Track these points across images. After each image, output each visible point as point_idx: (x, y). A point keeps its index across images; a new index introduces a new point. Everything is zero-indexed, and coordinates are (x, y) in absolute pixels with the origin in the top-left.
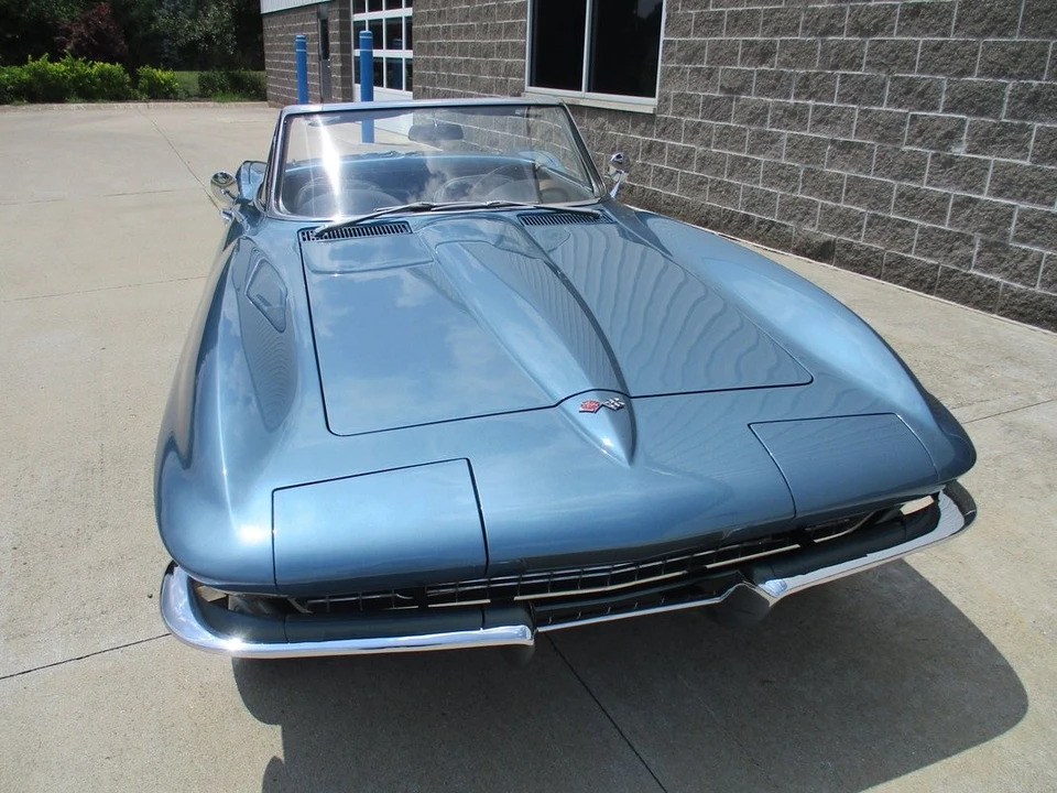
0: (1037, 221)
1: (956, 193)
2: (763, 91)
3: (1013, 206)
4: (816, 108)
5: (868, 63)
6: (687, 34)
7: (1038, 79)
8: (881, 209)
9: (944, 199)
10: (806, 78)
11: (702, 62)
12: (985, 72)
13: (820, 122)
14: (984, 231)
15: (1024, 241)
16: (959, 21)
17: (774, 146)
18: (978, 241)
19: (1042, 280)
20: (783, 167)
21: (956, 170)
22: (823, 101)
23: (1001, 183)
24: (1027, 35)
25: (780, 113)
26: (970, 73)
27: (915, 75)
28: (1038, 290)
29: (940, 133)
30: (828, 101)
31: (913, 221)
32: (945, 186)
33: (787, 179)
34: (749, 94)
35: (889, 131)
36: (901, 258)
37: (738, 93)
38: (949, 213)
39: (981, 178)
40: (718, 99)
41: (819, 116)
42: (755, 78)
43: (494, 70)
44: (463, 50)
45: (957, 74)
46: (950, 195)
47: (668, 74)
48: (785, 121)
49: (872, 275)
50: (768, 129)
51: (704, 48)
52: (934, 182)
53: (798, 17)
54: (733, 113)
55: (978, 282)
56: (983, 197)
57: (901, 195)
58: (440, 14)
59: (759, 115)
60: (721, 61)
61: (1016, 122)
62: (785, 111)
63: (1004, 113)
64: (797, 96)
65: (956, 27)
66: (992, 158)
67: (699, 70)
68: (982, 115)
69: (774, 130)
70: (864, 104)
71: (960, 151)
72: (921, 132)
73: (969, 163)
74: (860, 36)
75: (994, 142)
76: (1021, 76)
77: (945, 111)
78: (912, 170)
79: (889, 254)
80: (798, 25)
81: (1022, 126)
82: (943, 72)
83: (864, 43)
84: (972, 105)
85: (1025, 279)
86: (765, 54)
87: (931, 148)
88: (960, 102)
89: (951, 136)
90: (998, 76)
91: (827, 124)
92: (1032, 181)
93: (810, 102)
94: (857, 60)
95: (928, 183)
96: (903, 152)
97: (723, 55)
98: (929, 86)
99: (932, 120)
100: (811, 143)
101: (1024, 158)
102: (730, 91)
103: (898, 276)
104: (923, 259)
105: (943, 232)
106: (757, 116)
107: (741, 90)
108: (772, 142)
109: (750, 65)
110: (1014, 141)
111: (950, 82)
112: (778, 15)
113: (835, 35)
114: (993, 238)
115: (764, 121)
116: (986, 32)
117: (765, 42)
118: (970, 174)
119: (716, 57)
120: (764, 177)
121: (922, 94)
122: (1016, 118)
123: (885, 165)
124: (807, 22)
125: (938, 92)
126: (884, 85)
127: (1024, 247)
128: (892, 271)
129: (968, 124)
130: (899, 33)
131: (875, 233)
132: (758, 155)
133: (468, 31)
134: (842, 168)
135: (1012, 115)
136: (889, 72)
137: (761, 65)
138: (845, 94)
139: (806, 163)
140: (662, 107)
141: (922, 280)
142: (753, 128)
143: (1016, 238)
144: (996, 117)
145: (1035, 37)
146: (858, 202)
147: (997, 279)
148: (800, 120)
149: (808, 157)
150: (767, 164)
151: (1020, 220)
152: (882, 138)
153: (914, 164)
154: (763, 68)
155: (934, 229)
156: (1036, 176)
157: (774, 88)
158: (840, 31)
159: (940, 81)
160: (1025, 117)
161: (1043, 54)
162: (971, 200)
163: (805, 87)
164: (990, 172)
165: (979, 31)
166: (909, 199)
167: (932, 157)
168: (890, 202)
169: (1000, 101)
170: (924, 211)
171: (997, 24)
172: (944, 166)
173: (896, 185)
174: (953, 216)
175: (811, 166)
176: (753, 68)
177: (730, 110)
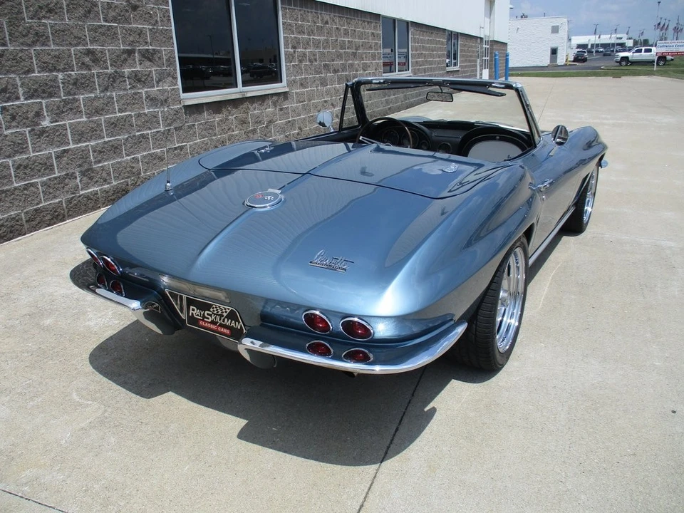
0: (102, 148)
1: (53, 151)
3: (88, 145)
7: (73, 71)
8: (7, 185)
9: (49, 157)
12: (42, 69)
14: (80, 166)
15: (100, 162)
16: (10, 35)
18: (78, 173)
19: (114, 177)
21: (48, 137)
23: (78, 134)
24: (58, 45)
26: (33, 71)
28: (115, 183)
29: (31, 115)
31: (33, 181)
32: (45, 149)
36: (36, 210)
38: (55, 165)
39: (66, 135)
45: (24, 73)
46: (51, 153)
49: (20, 235)
52: (38, 149)
55: (88, 198)
56: (71, 146)
57: (18, 167)
61: (71, 97)
63: (62, 94)
65: (10, 40)
66: (67, 122)
68: (51, 97)
71: (46, 123)
72: (13, 118)
73: (55, 129)
75: (63, 112)
76: (64, 70)
77: (26, 99)
78: (20, 147)
79: (26, 213)
81: (74, 99)
82: (14, 72)
84: (44, 92)
85: (108, 181)
87: (27, 127)
88: (36, 91)
89: (38, 114)
90: (51, 71)
92: (93, 128)
95: (33, 152)
96: (6, 136)
98: (8, 82)
99: (19, 107)
101: (81, 117)
103: (39, 223)
104: (52, 202)
105: (55, 178)
110: (71, 109)
111: (21, 79)
114: (86, 167)
116: (34, 43)
118: (57, 136)
121: (4, 90)
122: (71, 95)
125: (15, 86)
127: (100, 165)
128: (33, 223)
129: (44, 105)
131: (8, 204)
135: (69, 94)
141: (57, 216)
143: (96, 163)
144: (60, 97)
145: (63, 46)
147: (96, 189)
151: (94, 151)
153: (20, 142)
155: (50, 179)
156: (92, 125)
159: (14, 79)
160: (75, 94)
161: (70, 56)
162: (65, 151)
164: (69, 131)
165: (29, 42)
166: (26, 167)
167: (29, 132)
168: (11, 176)
169: (59, 86)
170: (39, 171)
171: (40, 38)
172: (39, 136)
173: (10, 162)
174: (58, 165)
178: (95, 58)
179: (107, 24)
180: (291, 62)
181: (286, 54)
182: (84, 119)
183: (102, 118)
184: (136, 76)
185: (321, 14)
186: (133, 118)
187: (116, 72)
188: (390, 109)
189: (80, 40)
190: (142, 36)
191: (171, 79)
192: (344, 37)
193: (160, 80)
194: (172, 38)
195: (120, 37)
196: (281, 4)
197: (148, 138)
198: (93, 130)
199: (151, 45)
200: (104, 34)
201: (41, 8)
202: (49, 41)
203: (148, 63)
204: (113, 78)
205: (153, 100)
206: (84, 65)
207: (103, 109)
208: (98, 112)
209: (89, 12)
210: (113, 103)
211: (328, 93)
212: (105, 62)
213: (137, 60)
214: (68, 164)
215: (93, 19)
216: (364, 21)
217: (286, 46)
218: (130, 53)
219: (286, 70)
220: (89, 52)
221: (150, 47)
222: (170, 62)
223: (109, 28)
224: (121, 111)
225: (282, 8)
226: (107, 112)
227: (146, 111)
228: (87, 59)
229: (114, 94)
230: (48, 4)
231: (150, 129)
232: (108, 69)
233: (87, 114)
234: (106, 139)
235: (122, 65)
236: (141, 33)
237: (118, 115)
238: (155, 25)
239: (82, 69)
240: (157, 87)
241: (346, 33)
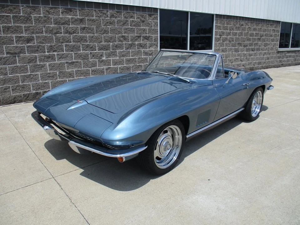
0: (123, 68)
1: (105, 67)
2: (32, 52)
3: (118, 67)
5: (73, 41)
7: (116, 42)
9: (103, 69)
10: (51, 46)
12: (105, 41)
16: (96, 31)
17: (43, 68)
20: (49, 73)
21: (104, 63)
22: (60, 52)
23: (115, 63)
24: (112, 34)
25: (43, 58)
26: (102, 42)
27: (88, 43)
29: (99, 56)
30: (62, 52)
32: (102, 66)
33: (53, 77)
34: (25, 53)
35: (85, 57)
37: (19, 54)
39: (110, 63)
40: (6, 57)
41: (60, 57)
42: (26, 49)
45: (99, 42)
48: (46, 60)
50: (38, 63)
52: (100, 66)
53: (43, 29)
54: (17, 61)
56: (112, 66)
57: (93, 71)
59: (33, 60)
60: (5, 43)
62: (45, 57)
64: (48, 52)
65: (96, 32)
66: (111, 59)
68: (107, 50)
69: (41, 63)
70: (76, 51)
71: (104, 58)
72: (93, 56)
73: (107, 61)
74: (69, 34)
75: (110, 55)
76: (113, 42)
77: (98, 50)
78: (94, 65)
80: (43, 31)
81: (115, 51)
82: (95, 42)
83: (71, 36)
84: (105, 49)
86: (29, 40)
87: (98, 59)
88: (102, 48)
89: (102, 55)
90: (108, 42)
91: (63, 58)
93: (55, 53)
94: (70, 40)
95: (98, 67)
96: (90, 61)
97: (4, 41)
98: (93, 45)
99: (96, 53)
100: (59, 64)
102: (14, 53)
107: (20, 52)
109: (22, 44)
110: (114, 55)
111: (98, 44)
112: (32, 28)
113: (59, 34)
115: (36, 61)
116: (103, 33)
117: (28, 37)
118: (107, 63)
120: (41, 79)
121: (92, 48)
122: (114, 50)
123: (86, 65)
124: (47, 30)
125: (95, 46)
126: (80, 46)
129: (104, 53)
130: (81, 33)
134: (72, 69)
135: (113, 50)
136: (81, 43)
137: (27, 43)
138: (68, 50)
139: (59, 70)
142: (31, 64)
143: (120, 72)
144: (110, 50)
145: (113, 34)
146: (81, 76)
148: (52, 59)
149: (60, 68)
150: (41, 74)
151: (120, 69)
152: (84, 59)
153: (94, 63)
154: (29, 44)
156: (120, 60)
157: (37, 50)
158: (61, 33)
159: (95, 44)
160: (115, 50)
161: (116, 37)
162: (109, 68)
163: (51, 49)
164: (112, 61)
165: (102, 33)
166: (95, 71)
167: (98, 61)
168: (90, 73)
169: (110, 47)
170: (99, 73)
171: (106, 32)
172: (101, 62)
173: (90, 69)
174: (106, 72)
175: (61, 71)
176: (24, 45)
177: (15, 60)
178: (125, 38)
179: (131, 27)
180: (218, 41)
181: (215, 38)
182: (118, 58)
183: (125, 58)
184: (140, 45)
185: (239, 21)
186: (137, 59)
187: (132, 43)
188: (282, 64)
189: (120, 32)
190: (145, 31)
191: (155, 46)
192: (253, 31)
193: (150, 47)
194: (158, 32)
195: (136, 31)
196: (216, 18)
197: (142, 66)
198: (120, 62)
199: (148, 34)
200: (129, 30)
201: (107, 22)
202: (109, 33)
203: (146, 40)
204: (131, 45)
205: (146, 54)
206: (120, 41)
207: (125, 55)
208: (123, 56)
209: (125, 23)
210: (129, 54)
211: (239, 55)
212: (128, 40)
213: (142, 39)
214: (109, 72)
215: (126, 26)
216: (268, 24)
217: (216, 35)
218: (139, 37)
219: (215, 45)
220: (123, 36)
221: (148, 35)
222: (156, 40)
223: (132, 29)
224: (132, 56)
225: (216, 19)
226: (127, 56)
227: (143, 57)
228: (122, 39)
229: (131, 50)
230: (110, 21)
231: (143, 63)
232: (129, 42)
233: (119, 56)
234: (125, 65)
235: (135, 41)
236: (144, 30)
237: (131, 57)
238: (151, 27)
239: (119, 42)
240: (149, 49)
241: (255, 29)
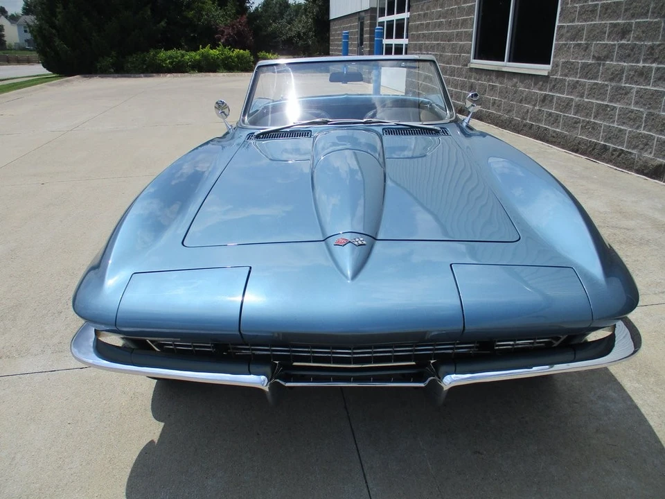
2: (621, 58)
4: (658, 69)
6: (573, 21)
10: (652, 48)
11: (581, 40)
13: (659, 79)
17: (626, 97)
20: (632, 111)
22: (663, 63)
25: (632, 73)
33: (634, 120)
34: (612, 60)
37: (603, 60)
40: (591, 64)
41: (659, 75)
42: (616, 49)
43: (453, 51)
44: (436, 37)
47: (559, 48)
48: (635, 79)
50: (623, 85)
51: (583, 29)
53: (649, 5)
54: (600, 74)
58: (425, 15)
60: (595, 38)
62: (635, 72)
64: (645, 61)
67: (579, 45)
69: (627, 85)
80: (648, 11)
86: (624, 32)
91: (664, 81)
93: (654, 65)
97: (596, 33)
100: (653, 95)
102: (598, 58)
106: (616, 76)
107: (607, 57)
108: (626, 94)
109: (613, 40)
112: (634, 4)
115: (621, 79)
117: (624, 24)
119: (591, 36)
120: (618, 119)
124: (655, 8)
132: (615, 103)
133: (440, 25)
137: (621, 40)
139: (649, 108)
140: (553, 71)
142: (613, 84)
148: (646, 78)
149: (650, 104)
150: (621, 109)
154: (623, 42)
157: (629, 56)
163: (651, 55)
175: (651, 111)
176: (616, 42)
177: (598, 72)
